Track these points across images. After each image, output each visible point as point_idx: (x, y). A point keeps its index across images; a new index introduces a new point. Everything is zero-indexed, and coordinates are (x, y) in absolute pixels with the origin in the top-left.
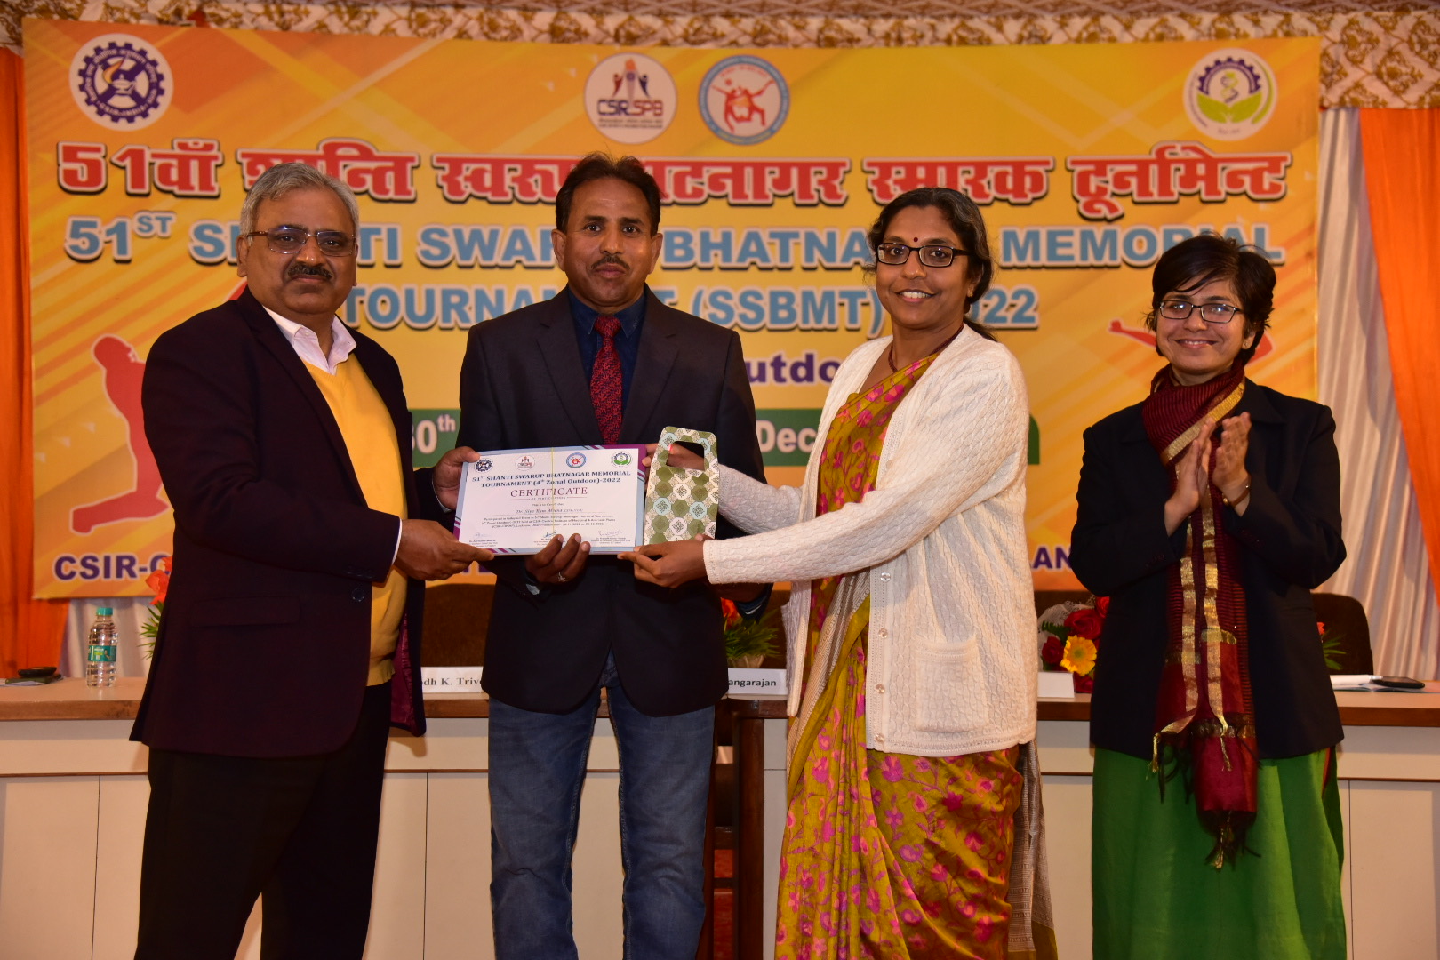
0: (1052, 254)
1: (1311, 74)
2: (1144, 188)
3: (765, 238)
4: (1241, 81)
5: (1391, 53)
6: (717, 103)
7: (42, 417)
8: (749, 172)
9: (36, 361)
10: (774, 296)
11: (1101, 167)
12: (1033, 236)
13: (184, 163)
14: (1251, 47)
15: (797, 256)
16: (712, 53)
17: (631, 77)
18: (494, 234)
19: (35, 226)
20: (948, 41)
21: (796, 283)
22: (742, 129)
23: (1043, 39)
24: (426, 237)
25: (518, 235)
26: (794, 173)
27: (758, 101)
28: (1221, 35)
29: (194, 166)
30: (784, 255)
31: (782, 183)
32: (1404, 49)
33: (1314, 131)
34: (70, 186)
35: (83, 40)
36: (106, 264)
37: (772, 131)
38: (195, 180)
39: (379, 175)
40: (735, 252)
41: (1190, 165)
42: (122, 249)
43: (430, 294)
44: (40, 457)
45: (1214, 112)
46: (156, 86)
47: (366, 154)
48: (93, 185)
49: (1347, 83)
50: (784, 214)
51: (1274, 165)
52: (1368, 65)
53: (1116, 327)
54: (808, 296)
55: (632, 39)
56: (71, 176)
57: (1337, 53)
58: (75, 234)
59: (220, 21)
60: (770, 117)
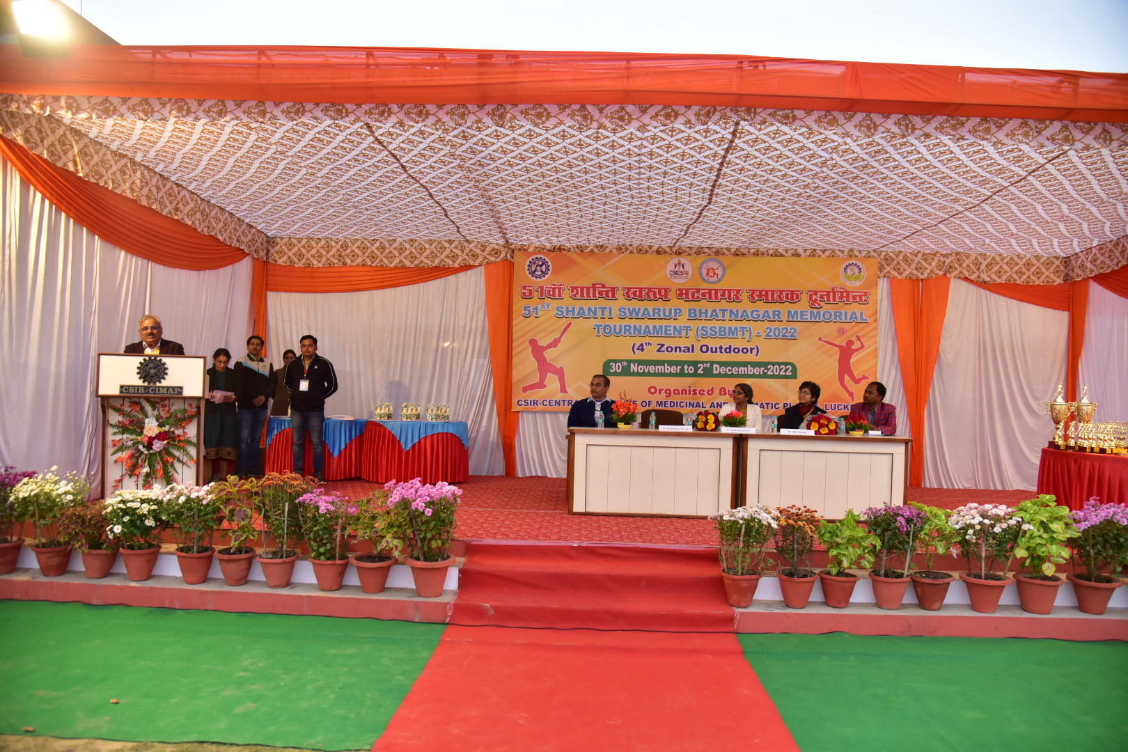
0: (802, 318)
1: (875, 269)
2: (828, 300)
3: (718, 311)
4: (856, 270)
5: (898, 263)
6: (704, 272)
7: (515, 361)
8: (713, 292)
9: (514, 344)
10: (720, 328)
11: (816, 293)
12: (796, 312)
13: (554, 289)
14: (859, 260)
15: (727, 316)
16: (702, 258)
17: (679, 264)
18: (639, 309)
19: (515, 308)
20: (772, 255)
21: (727, 324)
22: (712, 280)
23: (799, 255)
24: (620, 310)
25: (646, 309)
26: (727, 292)
27: (716, 271)
28: (850, 256)
29: (557, 290)
30: (723, 316)
31: (723, 295)
32: (901, 262)
33: (877, 285)
34: (524, 297)
35: (529, 257)
36: (533, 318)
37: (720, 280)
38: (557, 294)
39: (607, 292)
40: (709, 315)
41: (842, 293)
42: (537, 314)
43: (620, 326)
44: (514, 372)
45: (848, 278)
46: (547, 269)
47: (604, 286)
48: (530, 297)
49: (886, 271)
50: (723, 304)
51: (865, 294)
52: (891, 266)
53: (820, 339)
54: (730, 328)
55: (680, 254)
56: (524, 294)
57: (884, 262)
58: (525, 310)
59: (564, 250)
60: (719, 276)
